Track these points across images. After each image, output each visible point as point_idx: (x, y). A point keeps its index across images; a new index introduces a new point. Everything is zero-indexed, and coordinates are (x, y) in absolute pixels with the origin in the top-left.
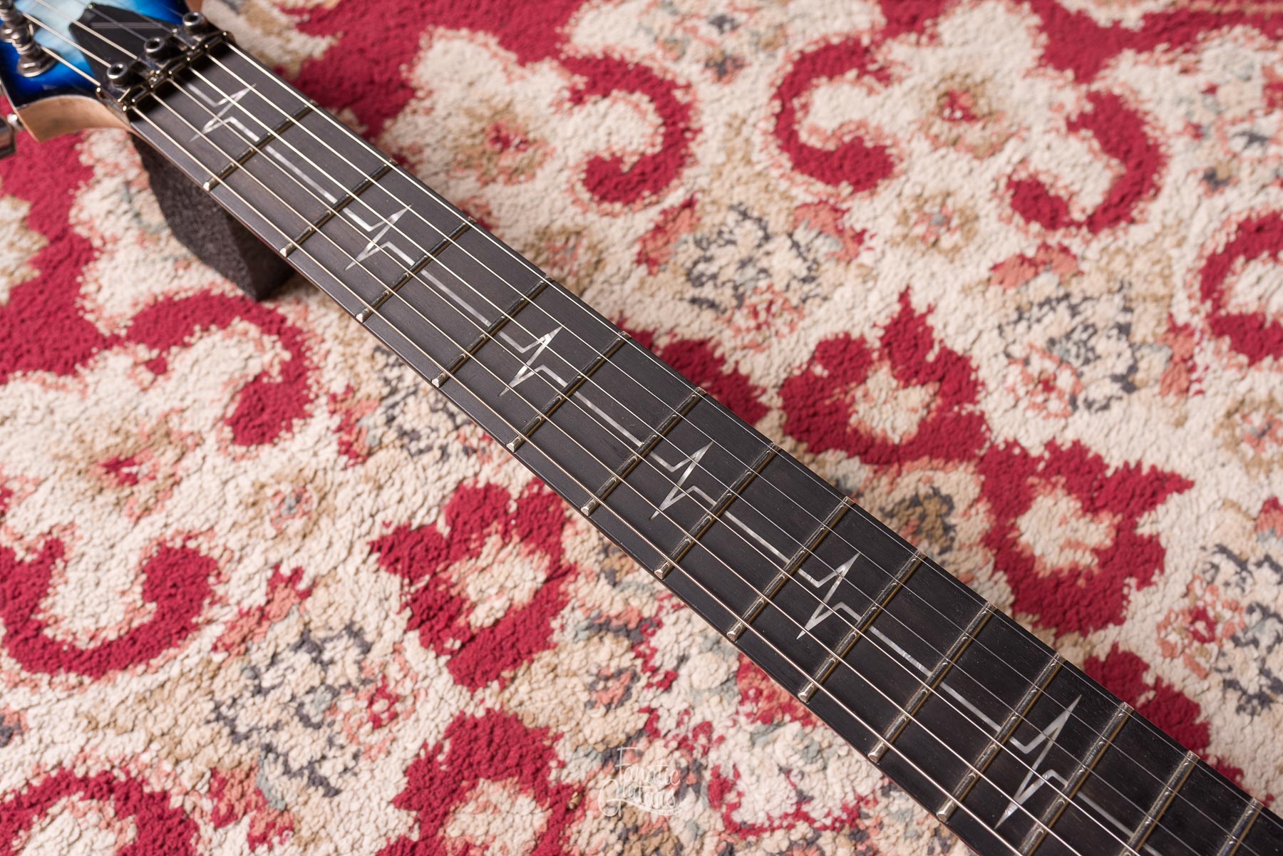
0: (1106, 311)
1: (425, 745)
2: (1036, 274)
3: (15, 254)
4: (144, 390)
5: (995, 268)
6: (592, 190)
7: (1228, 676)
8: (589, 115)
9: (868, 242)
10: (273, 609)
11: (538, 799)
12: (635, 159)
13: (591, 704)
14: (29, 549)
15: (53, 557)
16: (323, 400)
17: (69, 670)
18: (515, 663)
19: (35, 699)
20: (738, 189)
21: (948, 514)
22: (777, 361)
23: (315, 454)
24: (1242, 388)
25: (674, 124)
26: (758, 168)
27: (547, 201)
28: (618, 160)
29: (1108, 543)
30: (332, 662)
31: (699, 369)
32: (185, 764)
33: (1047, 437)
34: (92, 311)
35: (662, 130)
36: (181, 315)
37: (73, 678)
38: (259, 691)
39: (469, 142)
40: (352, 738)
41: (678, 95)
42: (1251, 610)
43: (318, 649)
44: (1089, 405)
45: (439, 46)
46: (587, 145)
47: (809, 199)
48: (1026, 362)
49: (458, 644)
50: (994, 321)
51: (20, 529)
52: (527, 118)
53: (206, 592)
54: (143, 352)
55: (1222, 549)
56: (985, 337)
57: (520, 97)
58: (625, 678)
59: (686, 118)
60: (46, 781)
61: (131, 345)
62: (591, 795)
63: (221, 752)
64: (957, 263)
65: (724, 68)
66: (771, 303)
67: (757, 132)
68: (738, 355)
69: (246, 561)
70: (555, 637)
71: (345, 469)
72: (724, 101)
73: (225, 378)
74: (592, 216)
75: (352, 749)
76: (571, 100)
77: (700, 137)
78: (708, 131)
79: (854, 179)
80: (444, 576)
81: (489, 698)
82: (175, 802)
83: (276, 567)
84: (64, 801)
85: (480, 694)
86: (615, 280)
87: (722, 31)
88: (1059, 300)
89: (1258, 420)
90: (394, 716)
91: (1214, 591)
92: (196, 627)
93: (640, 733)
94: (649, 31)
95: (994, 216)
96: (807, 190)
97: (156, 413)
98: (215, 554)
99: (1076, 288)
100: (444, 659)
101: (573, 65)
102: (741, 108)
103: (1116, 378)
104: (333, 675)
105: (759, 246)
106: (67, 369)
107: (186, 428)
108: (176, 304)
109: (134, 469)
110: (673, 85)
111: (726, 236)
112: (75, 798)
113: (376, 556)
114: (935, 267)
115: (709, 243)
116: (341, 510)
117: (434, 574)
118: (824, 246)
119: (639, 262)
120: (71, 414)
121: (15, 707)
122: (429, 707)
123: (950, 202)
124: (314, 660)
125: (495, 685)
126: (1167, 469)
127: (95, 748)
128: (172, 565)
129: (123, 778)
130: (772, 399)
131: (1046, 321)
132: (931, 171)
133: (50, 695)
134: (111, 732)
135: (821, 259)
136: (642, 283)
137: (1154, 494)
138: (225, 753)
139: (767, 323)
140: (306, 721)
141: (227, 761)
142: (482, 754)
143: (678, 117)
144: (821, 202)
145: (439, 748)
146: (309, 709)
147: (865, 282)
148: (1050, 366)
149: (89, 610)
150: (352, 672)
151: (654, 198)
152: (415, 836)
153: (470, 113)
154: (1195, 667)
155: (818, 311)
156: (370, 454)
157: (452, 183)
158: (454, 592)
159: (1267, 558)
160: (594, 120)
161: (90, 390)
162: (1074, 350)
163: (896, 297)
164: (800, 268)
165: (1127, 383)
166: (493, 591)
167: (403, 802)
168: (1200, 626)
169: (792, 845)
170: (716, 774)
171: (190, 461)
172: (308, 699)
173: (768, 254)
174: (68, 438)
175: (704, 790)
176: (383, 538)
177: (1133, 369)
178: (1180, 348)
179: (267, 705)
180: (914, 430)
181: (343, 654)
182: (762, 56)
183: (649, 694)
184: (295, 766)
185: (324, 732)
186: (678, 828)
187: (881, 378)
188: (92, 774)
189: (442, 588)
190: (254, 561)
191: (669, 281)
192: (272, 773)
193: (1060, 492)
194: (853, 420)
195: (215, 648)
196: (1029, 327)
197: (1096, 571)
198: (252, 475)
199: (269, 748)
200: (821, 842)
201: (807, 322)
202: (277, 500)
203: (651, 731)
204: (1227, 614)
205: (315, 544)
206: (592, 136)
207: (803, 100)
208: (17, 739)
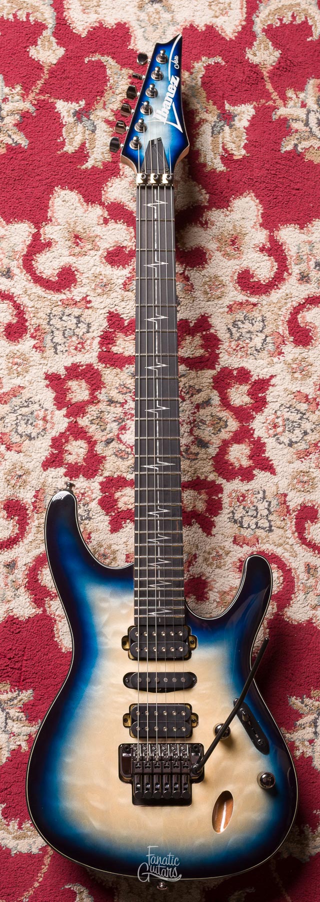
0: (307, 426)
1: (80, 362)
2: (305, 403)
3: (101, 157)
4: (98, 224)
5: (299, 392)
6: (238, 278)
7: (234, 511)
8: (259, 257)
9: (280, 357)
10: (79, 304)
11: (90, 394)
12: (257, 280)
13: (117, 388)
14: (45, 239)
15: (48, 246)
16: (131, 267)
17: (30, 275)
18: (112, 365)
19: (20, 275)
20: (270, 313)
21: (223, 428)
22: (229, 361)
23: (118, 279)
24: (311, 470)
25: (275, 281)
26: (280, 313)
27: (226, 269)
28: (253, 277)
29: (245, 467)
30: (79, 327)
31: (212, 345)
32: (35, 318)
33: (261, 436)
34: (105, 191)
35: (271, 279)
36: (122, 213)
37: (30, 278)
38: (61, 318)
39: (226, 234)
40: (69, 347)
41: (286, 274)
42: (254, 506)
43: (79, 322)
44: (278, 439)
45: (248, 199)
46: (250, 265)
47: (281, 333)
48: (278, 418)
49: (105, 350)
50: (283, 402)
51: (47, 232)
52: (245, 242)
53: (69, 286)
54: (106, 214)
55: (264, 492)
56: (277, 403)
57: (250, 235)
58: (128, 390)
59: (280, 282)
60: (8, 294)
61: (105, 210)
62: (100, 404)
63: (44, 323)
64: (292, 382)
65: (304, 278)
66: (244, 347)
67: (291, 304)
68: (224, 351)
69: (83, 288)
70: (124, 369)
71: (120, 289)
72: (293, 287)
73: (117, 240)
74: (231, 284)
75: (67, 349)
76: (260, 249)
77: (277, 290)
78: (281, 291)
79: (296, 339)
80: (116, 333)
81: (100, 366)
82: (27, 324)
83: (87, 296)
84: (8, 302)
85: (99, 364)
86: (219, 305)
87: (315, 268)
88: (301, 413)
89: (306, 478)
90: (80, 351)
91: (252, 496)
92: (61, 292)
93: (120, 403)
94: (299, 248)
95: (315, 380)
96: (283, 329)
97: (96, 233)
98: (79, 280)
99: (308, 415)
100: (100, 350)
101: (272, 239)
102: (295, 293)
103: (290, 440)
104: (77, 330)
105: (257, 332)
106: (87, 201)
107: (98, 243)
108: (123, 208)
109: (80, 243)
110: (287, 270)
111: (254, 321)
112: (11, 303)
113: (108, 314)
114: (287, 378)
115: (248, 319)
116: (111, 297)
117: (115, 331)
118: (271, 347)
119: (228, 307)
120: (79, 214)
121: (14, 272)
122: (88, 356)
123: (310, 367)
124: (76, 324)
125: (104, 365)
126: (275, 467)
127: (22, 297)
128: (68, 273)
129: (22, 309)
130: (218, 368)
131: (293, 414)
132: (315, 355)
133: (23, 277)
134: (27, 297)
135: (266, 349)
136: (223, 313)
137: (266, 468)
138: (45, 326)
139: (237, 351)
140: (64, 334)
141: (43, 326)
142: (89, 375)
143: (278, 280)
144: (283, 336)
145: (82, 366)
146: (66, 332)
147: (268, 364)
148: (281, 423)
149: (44, 266)
150: (81, 334)
151: (249, 295)
152: (63, 377)
153: (234, 226)
154: (231, 503)
155: (251, 360)
156: (128, 291)
157: (211, 242)
158: (115, 339)
159: (270, 502)
160: (259, 260)
161: (87, 212)
162: (290, 426)
163: (270, 375)
164: (259, 346)
165: (291, 444)
166: (122, 347)
167: (67, 368)
168: (241, 498)
169: (125, 450)
170: (125, 425)
171: (92, 253)
172: (68, 330)
173: (257, 335)
174: (73, 220)
175: (120, 425)
176: (113, 312)
177: (296, 442)
178: (312, 449)
179: (59, 323)
180: (238, 405)
181: (83, 328)
182: (316, 284)
183: (129, 398)
184: (54, 341)
185: (65, 340)
186: (108, 426)
187: (245, 388)
188: (17, 302)
189: (113, 335)
190: (84, 290)
191: (229, 318)
192: (48, 338)
193: (249, 448)
194: (229, 390)
195: (61, 301)
196: (288, 412)
197: (236, 469)
198: (101, 269)
199: (52, 332)
200: (130, 456)
201: (246, 360)
202: (101, 281)
203: (122, 405)
204: (249, 502)
205: (99, 299)
206: (254, 264)
207: (310, 307)
208: (10, 280)
